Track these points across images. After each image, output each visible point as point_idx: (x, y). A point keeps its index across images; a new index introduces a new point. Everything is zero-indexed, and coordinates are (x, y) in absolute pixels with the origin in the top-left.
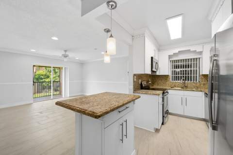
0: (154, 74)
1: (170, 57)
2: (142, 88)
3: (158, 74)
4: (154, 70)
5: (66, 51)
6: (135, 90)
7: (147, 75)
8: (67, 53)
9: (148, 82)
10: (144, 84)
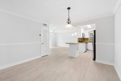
0: (84, 38)
1: (89, 32)
2: (80, 42)
3: (85, 38)
4: (84, 37)
5: (54, 30)
6: (78, 42)
7: (81, 38)
8: (55, 31)
9: (82, 40)
10: (81, 41)
